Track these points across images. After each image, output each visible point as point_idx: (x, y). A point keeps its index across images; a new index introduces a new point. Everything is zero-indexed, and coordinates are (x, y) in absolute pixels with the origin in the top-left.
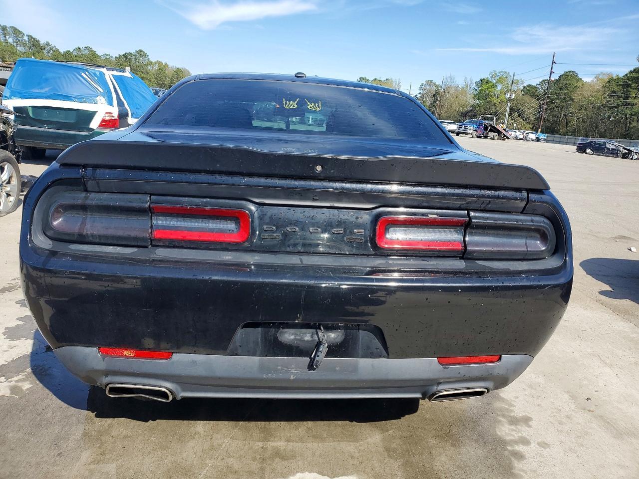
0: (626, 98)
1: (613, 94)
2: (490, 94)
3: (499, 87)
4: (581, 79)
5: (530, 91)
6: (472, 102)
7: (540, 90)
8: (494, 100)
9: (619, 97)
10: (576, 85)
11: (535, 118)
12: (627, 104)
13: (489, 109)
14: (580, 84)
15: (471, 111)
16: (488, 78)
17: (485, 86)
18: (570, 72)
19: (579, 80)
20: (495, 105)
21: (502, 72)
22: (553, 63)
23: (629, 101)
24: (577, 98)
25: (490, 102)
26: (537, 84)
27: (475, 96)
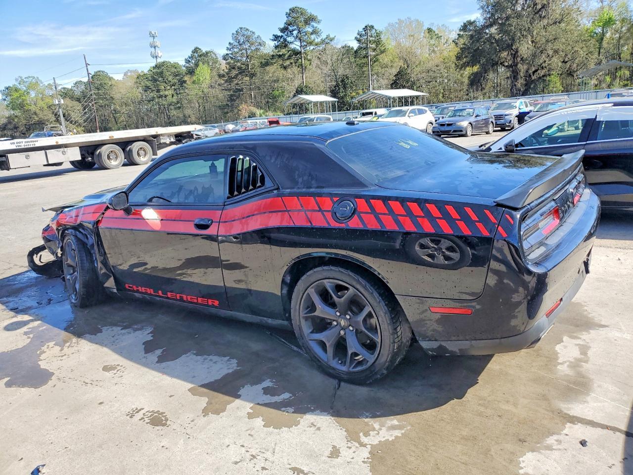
0: (158, 91)
1: (147, 89)
2: (25, 102)
3: (33, 94)
4: (112, 78)
5: (66, 94)
6: (7, 113)
7: (78, 93)
8: (33, 108)
9: (152, 91)
10: (110, 83)
11: (84, 120)
12: (161, 97)
13: (30, 118)
14: (113, 83)
15: (10, 123)
16: (15, 85)
17: (16, 95)
18: (100, 71)
19: (110, 79)
20: (35, 113)
21: (30, 77)
22: (87, 64)
23: (161, 93)
24: (117, 96)
25: (28, 110)
26: (72, 87)
27: (7, 106)
